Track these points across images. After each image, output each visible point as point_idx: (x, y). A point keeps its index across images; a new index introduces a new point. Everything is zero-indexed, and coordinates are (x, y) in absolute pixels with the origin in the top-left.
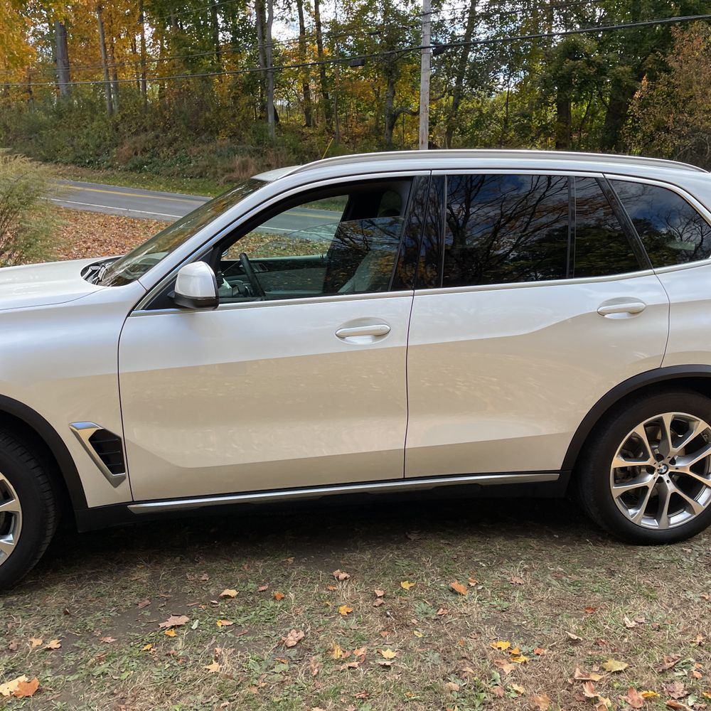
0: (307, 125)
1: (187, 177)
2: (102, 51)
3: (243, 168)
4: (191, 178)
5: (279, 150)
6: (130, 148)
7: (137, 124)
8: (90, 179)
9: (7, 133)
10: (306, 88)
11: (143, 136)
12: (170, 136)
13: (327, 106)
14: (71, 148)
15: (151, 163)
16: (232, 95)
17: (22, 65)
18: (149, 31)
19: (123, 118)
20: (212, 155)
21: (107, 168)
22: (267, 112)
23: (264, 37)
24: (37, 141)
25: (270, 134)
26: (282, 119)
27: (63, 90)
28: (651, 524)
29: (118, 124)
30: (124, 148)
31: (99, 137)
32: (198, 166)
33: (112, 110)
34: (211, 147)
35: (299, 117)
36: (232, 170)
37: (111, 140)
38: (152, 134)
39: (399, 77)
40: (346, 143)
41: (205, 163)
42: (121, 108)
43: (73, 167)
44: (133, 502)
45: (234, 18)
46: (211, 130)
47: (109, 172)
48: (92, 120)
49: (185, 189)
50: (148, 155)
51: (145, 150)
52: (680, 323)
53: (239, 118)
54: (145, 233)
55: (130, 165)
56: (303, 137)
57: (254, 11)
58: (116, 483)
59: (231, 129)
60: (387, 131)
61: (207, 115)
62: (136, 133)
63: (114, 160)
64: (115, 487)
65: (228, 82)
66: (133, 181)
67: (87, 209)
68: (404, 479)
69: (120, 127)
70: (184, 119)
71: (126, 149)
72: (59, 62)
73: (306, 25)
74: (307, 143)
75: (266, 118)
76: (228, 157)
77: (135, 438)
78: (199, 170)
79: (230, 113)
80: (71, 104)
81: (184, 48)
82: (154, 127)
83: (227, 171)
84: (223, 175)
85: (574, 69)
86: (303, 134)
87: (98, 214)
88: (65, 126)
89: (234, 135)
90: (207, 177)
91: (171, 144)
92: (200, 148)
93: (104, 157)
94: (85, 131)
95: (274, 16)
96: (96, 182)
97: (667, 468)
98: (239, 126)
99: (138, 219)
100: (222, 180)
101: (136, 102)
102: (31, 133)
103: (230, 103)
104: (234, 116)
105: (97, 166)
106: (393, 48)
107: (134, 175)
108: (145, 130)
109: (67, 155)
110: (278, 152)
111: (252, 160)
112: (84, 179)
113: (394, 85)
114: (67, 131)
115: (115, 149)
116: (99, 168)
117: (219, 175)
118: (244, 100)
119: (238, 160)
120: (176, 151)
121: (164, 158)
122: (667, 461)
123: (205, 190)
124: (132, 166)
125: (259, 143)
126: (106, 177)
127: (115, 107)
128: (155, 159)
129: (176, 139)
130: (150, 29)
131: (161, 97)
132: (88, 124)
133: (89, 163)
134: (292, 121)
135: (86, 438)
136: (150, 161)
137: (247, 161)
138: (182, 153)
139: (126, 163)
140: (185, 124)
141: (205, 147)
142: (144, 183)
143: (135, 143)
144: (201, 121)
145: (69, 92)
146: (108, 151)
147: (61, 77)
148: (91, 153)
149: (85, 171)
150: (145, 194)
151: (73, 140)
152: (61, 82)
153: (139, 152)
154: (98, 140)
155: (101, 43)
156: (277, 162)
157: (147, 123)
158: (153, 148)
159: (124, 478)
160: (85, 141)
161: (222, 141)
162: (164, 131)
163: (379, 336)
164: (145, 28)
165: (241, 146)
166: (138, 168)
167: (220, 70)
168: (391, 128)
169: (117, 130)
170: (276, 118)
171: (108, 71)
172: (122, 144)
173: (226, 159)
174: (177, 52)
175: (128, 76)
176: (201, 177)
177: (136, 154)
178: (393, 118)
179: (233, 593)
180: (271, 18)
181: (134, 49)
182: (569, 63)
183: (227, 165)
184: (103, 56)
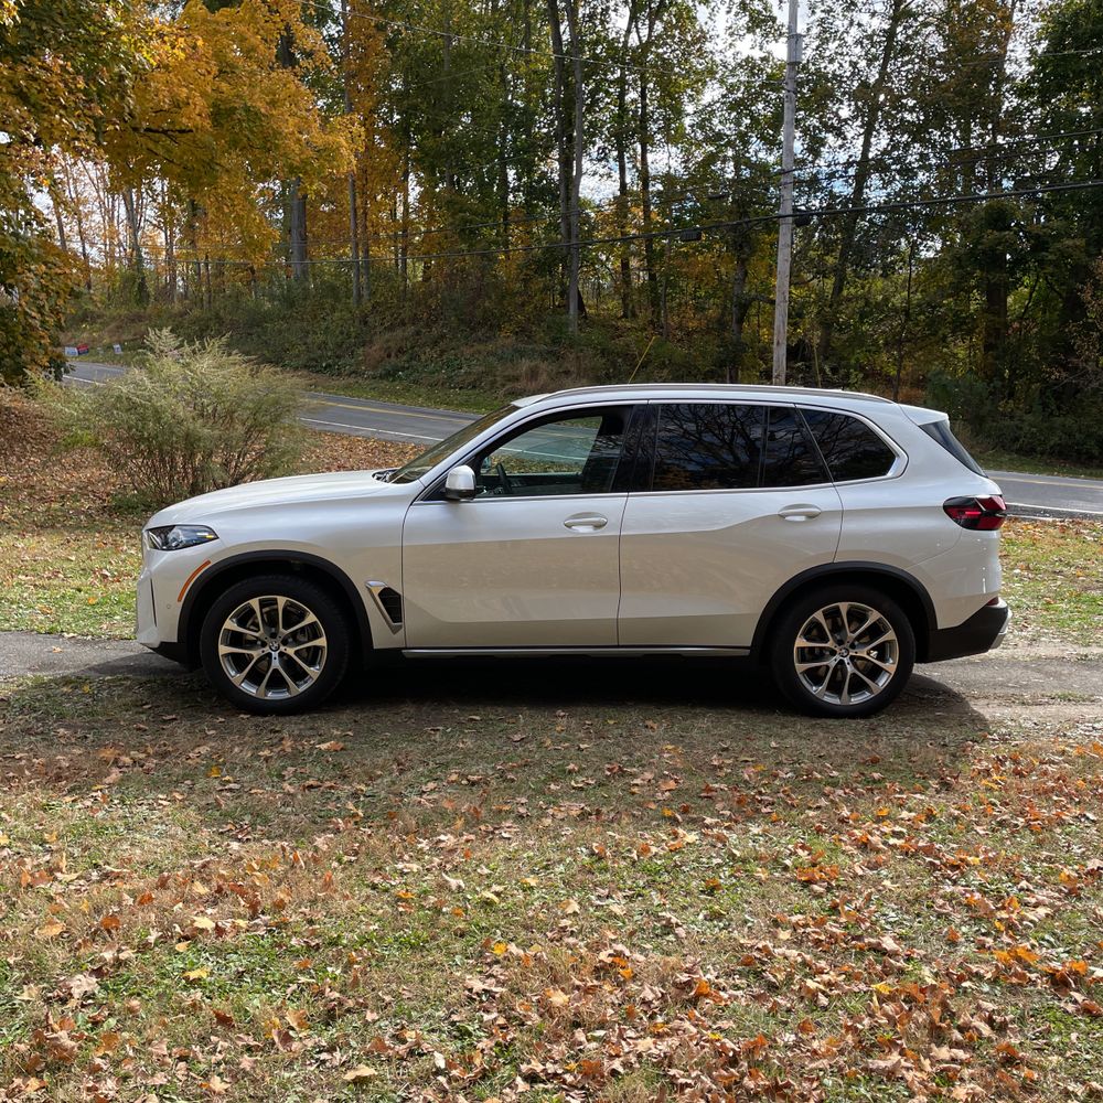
0: (625, 316)
1: (455, 388)
2: (352, 218)
3: (532, 376)
4: (460, 388)
5: (582, 351)
6: (380, 349)
7: (392, 316)
8: (326, 389)
9: (220, 325)
10: (625, 265)
11: (399, 333)
12: (435, 332)
13: (654, 290)
14: (304, 347)
15: (408, 368)
16: (521, 277)
17: (261, 251)
18: (414, 191)
19: (374, 307)
20: (491, 359)
21: (349, 375)
22: (568, 298)
23: (568, 199)
24: (259, 336)
25: (570, 329)
26: (590, 307)
27: (296, 269)
28: (834, 700)
29: (367, 316)
30: (374, 348)
31: (342, 333)
32: (470, 373)
33: (360, 296)
34: (490, 347)
35: (613, 305)
36: (517, 379)
37: (356, 337)
38: (411, 329)
39: (753, 252)
40: (679, 341)
41: (481, 369)
42: (373, 294)
43: (305, 372)
44: (406, 648)
45: (530, 172)
46: (492, 324)
47: (352, 380)
48: (334, 309)
49: (452, 404)
50: (405, 358)
51: (400, 351)
52: (851, 526)
53: (529, 308)
54: (400, 460)
55: (380, 371)
56: (618, 333)
57: (556, 165)
58: (395, 631)
59: (518, 323)
60: (734, 326)
61: (487, 304)
62: (391, 328)
63: (359, 364)
64: (394, 633)
65: (517, 259)
66: (383, 393)
67: (328, 428)
68: (618, 646)
69: (370, 320)
70: (455, 309)
71: (375, 350)
72: (294, 232)
73: (628, 180)
74: (621, 342)
75: (566, 306)
76: (512, 361)
77: (411, 597)
78: (471, 378)
79: (519, 300)
80: (306, 289)
81: (461, 214)
82: (415, 319)
83: (509, 380)
84: (504, 385)
85: (999, 244)
86: (617, 329)
87: (342, 437)
88: (297, 319)
89: (523, 332)
90: (482, 388)
91: (436, 343)
92: (475, 348)
93: (347, 360)
94: (324, 325)
95: (584, 171)
96: (336, 394)
97: (848, 651)
98: (529, 319)
99: (391, 442)
100: (502, 392)
101: (392, 287)
102: (251, 327)
103: (518, 286)
104: (523, 305)
105: (336, 372)
106: (746, 214)
107: (385, 384)
108: (403, 324)
109: (298, 356)
110: (579, 354)
111: (544, 366)
112: (319, 388)
113: (747, 263)
114: (298, 325)
115: (362, 349)
116: (339, 375)
117: (498, 385)
118: (539, 282)
119: (525, 365)
120: (443, 352)
121: (426, 361)
122: (847, 645)
123: (477, 405)
124: (384, 372)
125: (555, 341)
126: (347, 387)
127: (365, 293)
128: (414, 363)
129: (443, 337)
130: (418, 189)
131: (426, 279)
132: (328, 315)
133: (325, 368)
134: (604, 310)
135: (376, 593)
136: (407, 365)
137: (536, 366)
138: (450, 355)
139: (375, 368)
140: (456, 316)
141: (481, 347)
142: (397, 394)
143: (388, 341)
144: (478, 313)
145: (304, 272)
146: (352, 352)
147: (295, 253)
148: (329, 354)
149: (320, 378)
150: (400, 410)
151: (307, 337)
152: (295, 260)
153: (393, 355)
154: (341, 337)
155: (349, 207)
156: (579, 369)
157: (406, 314)
158: (412, 348)
159: (401, 627)
160: (322, 338)
161: (505, 339)
162: (428, 325)
163: (598, 526)
164: (410, 188)
165: (530, 347)
166: (390, 375)
167: (506, 244)
168: (740, 321)
169: (366, 323)
170: (581, 307)
171: (357, 245)
172: (371, 342)
173: (509, 364)
174: (451, 220)
175: (385, 254)
176: (474, 387)
177: (389, 356)
178: (743, 308)
179: (478, 718)
180: (580, 173)
181: (393, 214)
182: (991, 236)
183: (510, 372)
184: (352, 225)
